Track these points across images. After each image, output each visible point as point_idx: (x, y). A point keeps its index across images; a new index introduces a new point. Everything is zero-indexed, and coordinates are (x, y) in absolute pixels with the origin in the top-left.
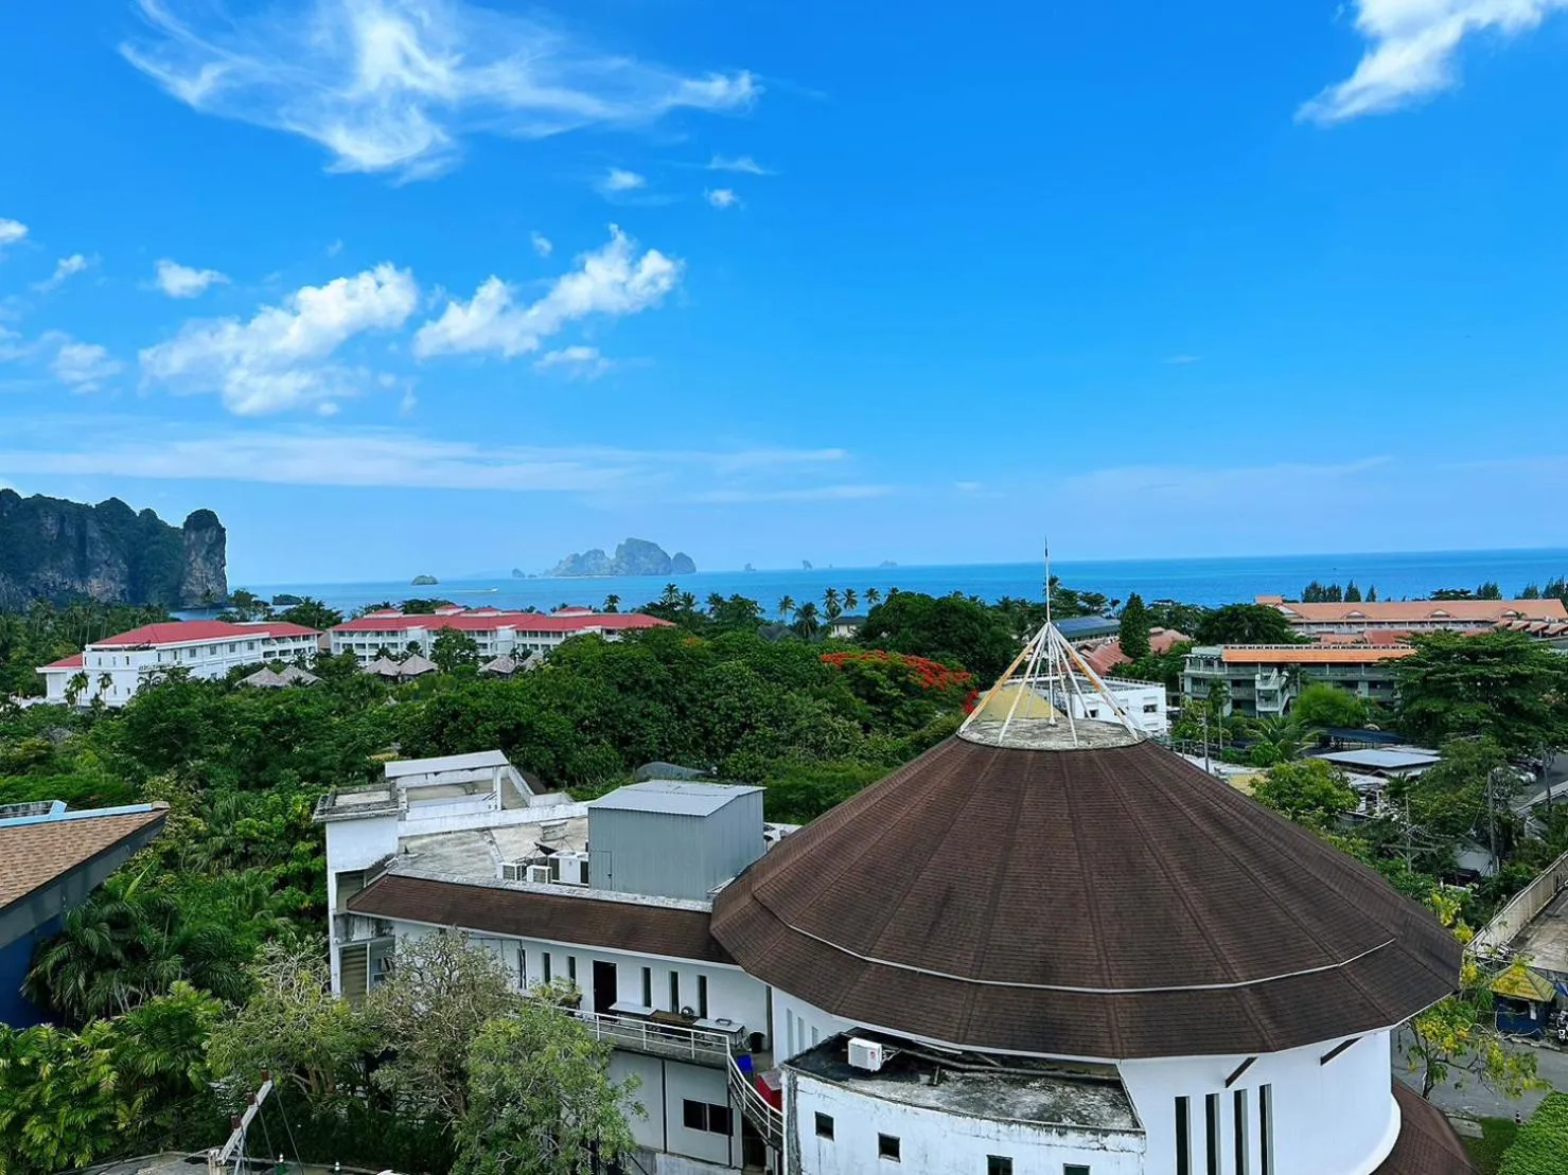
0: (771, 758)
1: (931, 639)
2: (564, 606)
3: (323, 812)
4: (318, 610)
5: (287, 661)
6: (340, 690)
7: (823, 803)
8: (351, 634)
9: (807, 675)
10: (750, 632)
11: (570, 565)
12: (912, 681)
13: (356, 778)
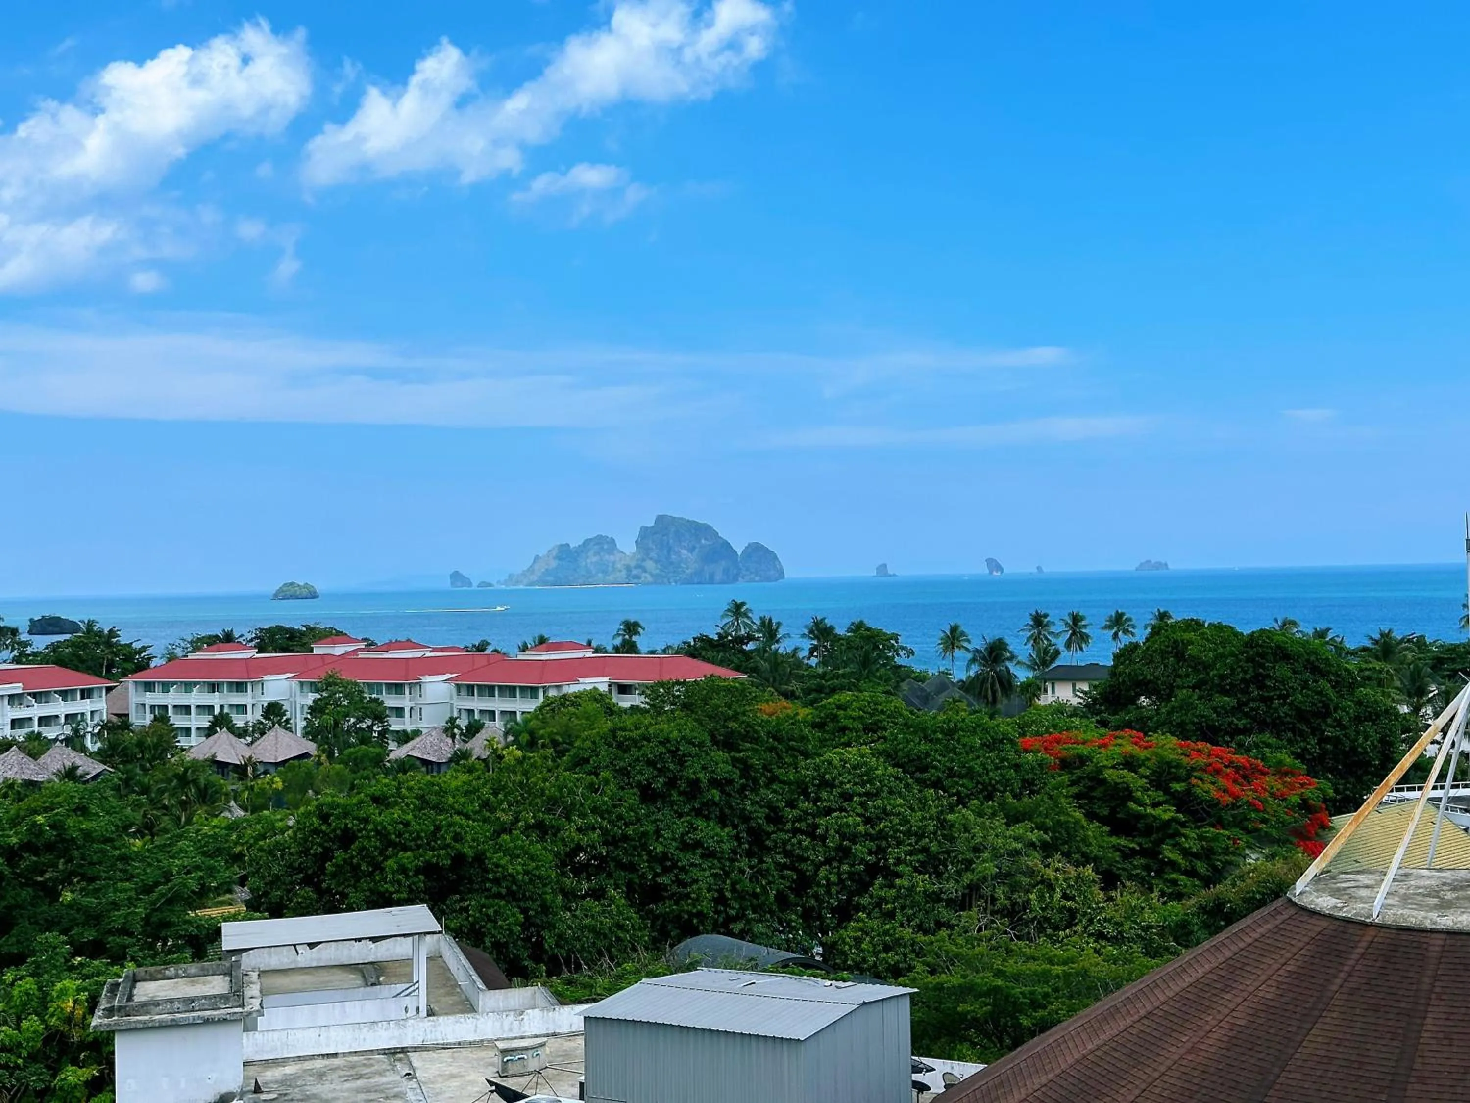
0: (926, 932)
1: (1237, 710)
2: (542, 641)
3: (110, 1012)
4: (109, 644)
5: (51, 736)
6: (145, 790)
7: (1025, 1022)
8: (166, 687)
9: (995, 776)
10: (887, 693)
11: (554, 564)
12: (1199, 791)
13: (170, 951)
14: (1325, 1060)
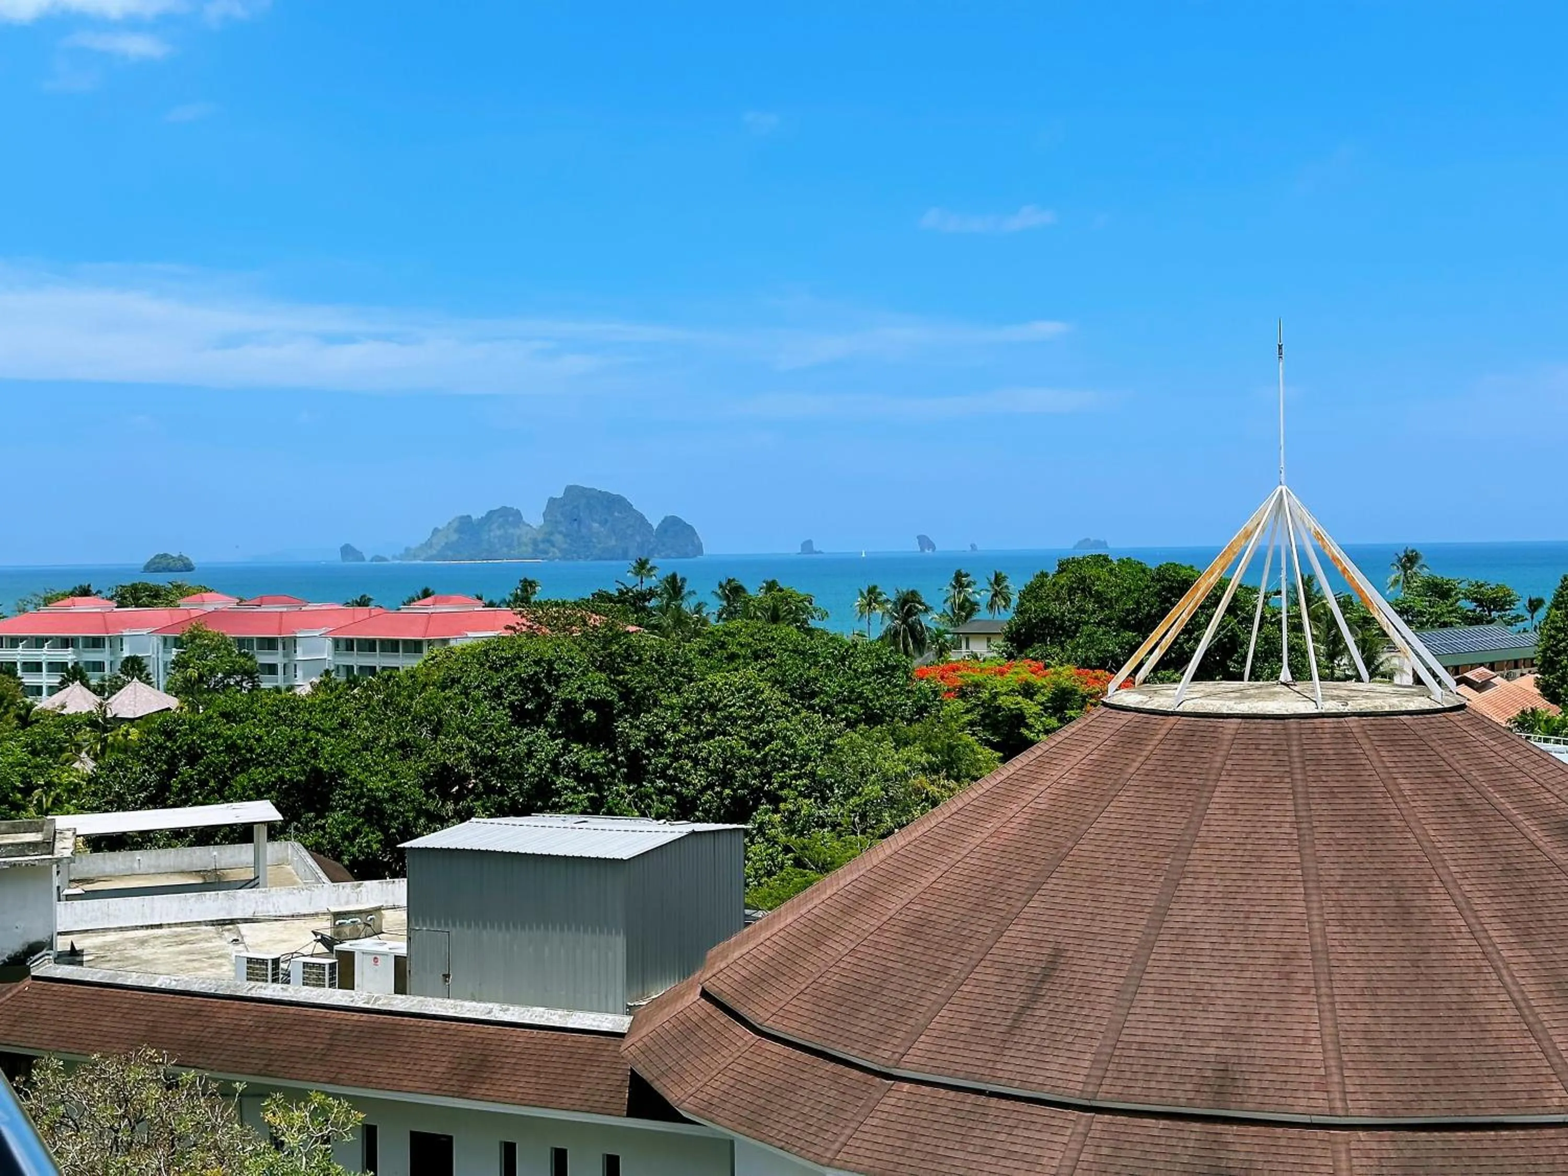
2: (427, 594)
8: (14, 642)
9: (885, 701)
14: (1116, 833)
